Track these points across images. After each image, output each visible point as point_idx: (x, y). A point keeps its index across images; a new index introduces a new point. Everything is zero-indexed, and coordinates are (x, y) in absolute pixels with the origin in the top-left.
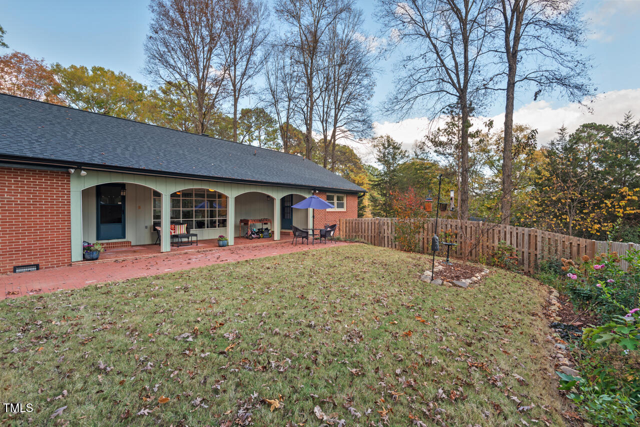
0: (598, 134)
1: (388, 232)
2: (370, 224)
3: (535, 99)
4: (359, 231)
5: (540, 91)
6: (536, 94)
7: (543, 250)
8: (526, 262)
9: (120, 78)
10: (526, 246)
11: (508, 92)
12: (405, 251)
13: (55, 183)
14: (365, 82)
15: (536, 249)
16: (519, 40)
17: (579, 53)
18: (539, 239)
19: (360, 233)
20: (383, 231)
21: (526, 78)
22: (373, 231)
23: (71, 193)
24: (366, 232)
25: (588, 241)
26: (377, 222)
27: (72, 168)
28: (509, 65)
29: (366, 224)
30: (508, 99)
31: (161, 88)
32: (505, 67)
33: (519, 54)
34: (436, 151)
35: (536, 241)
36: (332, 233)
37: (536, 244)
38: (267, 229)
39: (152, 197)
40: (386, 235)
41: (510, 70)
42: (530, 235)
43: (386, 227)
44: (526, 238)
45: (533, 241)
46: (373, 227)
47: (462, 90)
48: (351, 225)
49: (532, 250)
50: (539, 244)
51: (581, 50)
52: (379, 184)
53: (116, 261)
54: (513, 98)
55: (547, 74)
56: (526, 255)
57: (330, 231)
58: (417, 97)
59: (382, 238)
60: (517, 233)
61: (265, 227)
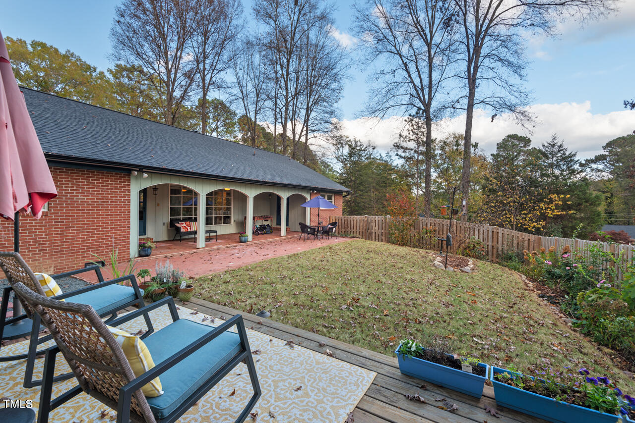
0: (519, 144)
1: (375, 229)
2: (358, 221)
3: (492, 121)
4: (348, 227)
5: (496, 115)
6: (493, 117)
7: (503, 244)
8: (490, 253)
9: (67, 57)
10: (490, 240)
11: (468, 112)
12: (399, 245)
13: (119, 184)
14: (334, 86)
15: (498, 243)
16: (478, 69)
17: (524, 86)
18: (500, 235)
19: (349, 229)
20: (370, 227)
21: (482, 102)
22: (361, 227)
23: (131, 193)
24: (355, 228)
25: (536, 236)
26: (366, 219)
27: (136, 171)
28: (470, 90)
29: (355, 221)
30: (468, 118)
31: (110, 71)
32: (466, 92)
33: (478, 81)
34: (397, 155)
35: (498, 236)
36: (334, 229)
37: (498, 239)
38: (268, 225)
39: (170, 195)
40: (373, 231)
41: (470, 94)
42: (493, 232)
43: (373, 224)
44: (490, 234)
45: (495, 237)
46: (362, 224)
47: (427, 105)
48: (340, 221)
49: (495, 243)
50: (500, 239)
51: (525, 84)
52: (345, 182)
53: (166, 257)
54: (472, 117)
55: (498, 99)
56: (490, 247)
57: (332, 228)
58: (389, 108)
59: (369, 234)
60: (483, 230)
61: (265, 223)
